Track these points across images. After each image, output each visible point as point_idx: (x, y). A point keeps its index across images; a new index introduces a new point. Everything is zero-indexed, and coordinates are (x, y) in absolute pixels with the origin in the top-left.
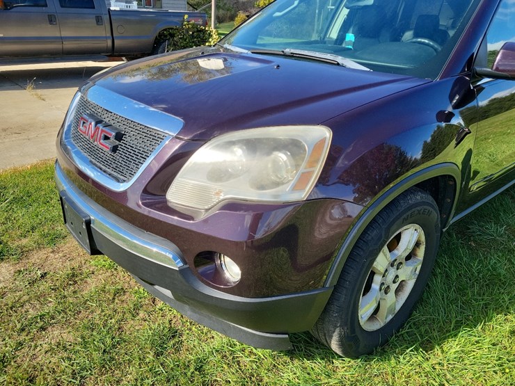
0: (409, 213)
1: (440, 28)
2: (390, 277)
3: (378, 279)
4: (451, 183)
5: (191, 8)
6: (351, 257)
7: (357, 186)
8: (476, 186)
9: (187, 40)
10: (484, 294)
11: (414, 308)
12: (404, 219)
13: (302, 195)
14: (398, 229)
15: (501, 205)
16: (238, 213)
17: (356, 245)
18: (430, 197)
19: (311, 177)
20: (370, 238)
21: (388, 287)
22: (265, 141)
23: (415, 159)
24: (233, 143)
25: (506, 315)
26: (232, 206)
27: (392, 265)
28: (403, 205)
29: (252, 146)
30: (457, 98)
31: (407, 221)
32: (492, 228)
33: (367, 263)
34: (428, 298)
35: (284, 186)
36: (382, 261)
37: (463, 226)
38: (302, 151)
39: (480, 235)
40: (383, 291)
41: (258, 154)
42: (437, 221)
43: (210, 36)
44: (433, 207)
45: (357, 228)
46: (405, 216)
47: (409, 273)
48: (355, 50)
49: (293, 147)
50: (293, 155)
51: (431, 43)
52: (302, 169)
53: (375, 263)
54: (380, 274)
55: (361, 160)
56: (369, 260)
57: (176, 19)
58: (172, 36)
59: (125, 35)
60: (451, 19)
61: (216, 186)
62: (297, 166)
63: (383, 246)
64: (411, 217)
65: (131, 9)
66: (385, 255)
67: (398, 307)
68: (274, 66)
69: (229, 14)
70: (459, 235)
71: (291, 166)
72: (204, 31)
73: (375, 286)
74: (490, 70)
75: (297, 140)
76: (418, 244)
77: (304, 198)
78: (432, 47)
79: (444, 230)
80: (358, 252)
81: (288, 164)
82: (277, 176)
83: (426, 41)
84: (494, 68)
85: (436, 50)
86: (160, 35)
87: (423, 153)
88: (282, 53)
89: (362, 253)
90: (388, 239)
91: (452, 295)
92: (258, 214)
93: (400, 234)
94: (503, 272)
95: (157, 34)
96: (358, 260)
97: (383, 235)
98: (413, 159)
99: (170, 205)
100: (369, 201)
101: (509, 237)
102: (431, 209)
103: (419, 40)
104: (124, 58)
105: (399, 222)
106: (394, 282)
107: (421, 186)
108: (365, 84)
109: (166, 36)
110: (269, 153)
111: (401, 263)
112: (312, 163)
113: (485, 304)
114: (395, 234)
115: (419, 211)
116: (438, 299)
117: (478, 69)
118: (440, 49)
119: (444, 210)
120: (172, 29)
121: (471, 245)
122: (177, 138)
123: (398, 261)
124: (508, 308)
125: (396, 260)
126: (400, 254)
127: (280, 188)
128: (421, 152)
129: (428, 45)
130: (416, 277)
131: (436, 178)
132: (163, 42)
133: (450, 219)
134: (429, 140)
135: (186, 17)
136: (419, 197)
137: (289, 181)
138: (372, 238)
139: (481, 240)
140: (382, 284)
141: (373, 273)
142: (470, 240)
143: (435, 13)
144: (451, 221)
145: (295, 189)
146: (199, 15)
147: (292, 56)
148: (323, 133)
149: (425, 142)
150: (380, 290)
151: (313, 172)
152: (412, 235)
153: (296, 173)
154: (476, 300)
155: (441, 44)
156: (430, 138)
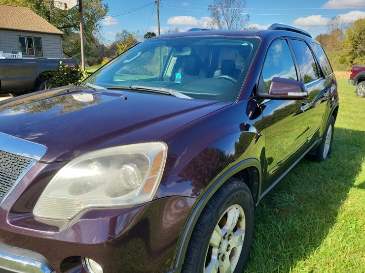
0: (230, 198)
1: (237, 68)
2: (224, 247)
3: (215, 251)
4: (255, 171)
5: (67, 56)
6: (193, 238)
7: (192, 181)
8: (272, 171)
9: (63, 79)
10: (289, 247)
11: (245, 267)
12: (228, 202)
13: (149, 197)
14: (224, 211)
15: (290, 180)
16: (96, 219)
17: (196, 229)
18: (243, 183)
19: (155, 182)
20: (205, 221)
21: (224, 255)
22: (116, 158)
23: (231, 155)
24: (89, 162)
25: (304, 260)
26: (92, 214)
27: (224, 238)
28: (226, 192)
29: (105, 162)
30: (251, 113)
31: (229, 204)
32: (286, 196)
33: (205, 242)
34: (253, 257)
35: (134, 191)
36: (216, 237)
37: (269, 198)
38: (146, 163)
39: (280, 203)
40: (220, 260)
41: (111, 168)
42: (250, 200)
43: (81, 75)
44: (246, 190)
45: (193, 217)
46: (228, 200)
47: (237, 241)
48: (182, 84)
49: (139, 160)
50: (139, 166)
51: (231, 78)
52: (147, 177)
53: (211, 240)
54: (216, 247)
55: (194, 162)
56: (206, 239)
57: (54, 65)
58: (51, 76)
59: (10, 77)
60: (242, 62)
61: (77, 199)
62: (143, 175)
63: (215, 226)
64: (232, 200)
65: (17, 58)
66: (218, 232)
67: (233, 269)
68: (123, 98)
69: (97, 60)
70: (268, 205)
71: (138, 175)
72: (76, 72)
73: (214, 257)
74: (267, 94)
75: (141, 154)
76: (240, 218)
77: (150, 199)
78: (232, 81)
79: (256, 205)
80: (198, 234)
81: (136, 174)
82: (128, 184)
83: (227, 77)
84: (270, 93)
85: (234, 83)
86: (40, 76)
87: (236, 150)
88: (130, 88)
89: (200, 234)
90: (218, 219)
91: (268, 251)
92: (113, 218)
93: (227, 213)
94: (298, 228)
95: (38, 75)
96: (198, 240)
97: (214, 218)
98: (230, 155)
99: (36, 219)
100: (202, 191)
101: (298, 202)
102: (246, 192)
103: (223, 76)
104: (10, 94)
105: (225, 205)
106: (227, 250)
107: (237, 176)
108: (188, 108)
109: (46, 77)
110: (120, 167)
111: (230, 235)
112: (154, 172)
113: (291, 255)
114: (223, 215)
115: (237, 195)
116: (260, 257)
117: (261, 94)
118: (236, 81)
119: (254, 191)
120: (50, 71)
121: (276, 211)
122: (41, 162)
123: (228, 234)
124: (305, 255)
125: (226, 233)
126: (228, 228)
127: (131, 194)
128: (234, 150)
129: (229, 79)
130: (242, 243)
131: (246, 169)
132: (43, 81)
133: (259, 197)
134: (238, 141)
135: (61, 62)
136: (236, 184)
137: (138, 187)
138: (207, 221)
139: (282, 206)
140: (219, 254)
141: (211, 247)
142: (274, 208)
143: (232, 58)
144: (260, 197)
145: (142, 192)
146: (72, 61)
147: (137, 90)
148: (160, 147)
149: (236, 143)
150: (218, 259)
151: (156, 178)
152: (235, 213)
153: (143, 180)
154: (285, 252)
155: (236, 78)
156: (239, 140)
